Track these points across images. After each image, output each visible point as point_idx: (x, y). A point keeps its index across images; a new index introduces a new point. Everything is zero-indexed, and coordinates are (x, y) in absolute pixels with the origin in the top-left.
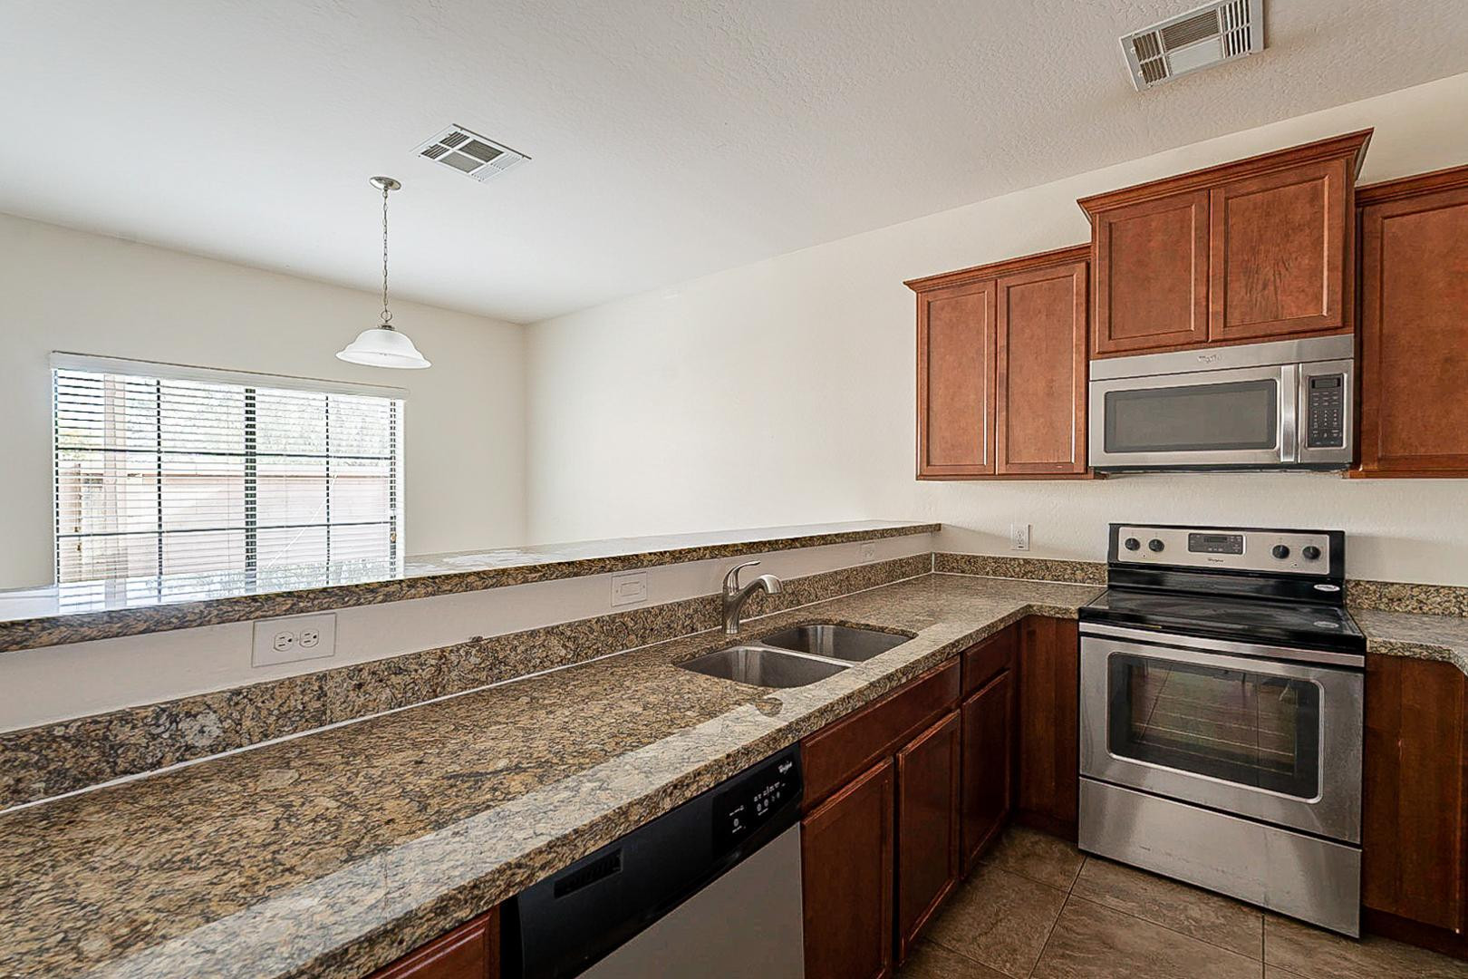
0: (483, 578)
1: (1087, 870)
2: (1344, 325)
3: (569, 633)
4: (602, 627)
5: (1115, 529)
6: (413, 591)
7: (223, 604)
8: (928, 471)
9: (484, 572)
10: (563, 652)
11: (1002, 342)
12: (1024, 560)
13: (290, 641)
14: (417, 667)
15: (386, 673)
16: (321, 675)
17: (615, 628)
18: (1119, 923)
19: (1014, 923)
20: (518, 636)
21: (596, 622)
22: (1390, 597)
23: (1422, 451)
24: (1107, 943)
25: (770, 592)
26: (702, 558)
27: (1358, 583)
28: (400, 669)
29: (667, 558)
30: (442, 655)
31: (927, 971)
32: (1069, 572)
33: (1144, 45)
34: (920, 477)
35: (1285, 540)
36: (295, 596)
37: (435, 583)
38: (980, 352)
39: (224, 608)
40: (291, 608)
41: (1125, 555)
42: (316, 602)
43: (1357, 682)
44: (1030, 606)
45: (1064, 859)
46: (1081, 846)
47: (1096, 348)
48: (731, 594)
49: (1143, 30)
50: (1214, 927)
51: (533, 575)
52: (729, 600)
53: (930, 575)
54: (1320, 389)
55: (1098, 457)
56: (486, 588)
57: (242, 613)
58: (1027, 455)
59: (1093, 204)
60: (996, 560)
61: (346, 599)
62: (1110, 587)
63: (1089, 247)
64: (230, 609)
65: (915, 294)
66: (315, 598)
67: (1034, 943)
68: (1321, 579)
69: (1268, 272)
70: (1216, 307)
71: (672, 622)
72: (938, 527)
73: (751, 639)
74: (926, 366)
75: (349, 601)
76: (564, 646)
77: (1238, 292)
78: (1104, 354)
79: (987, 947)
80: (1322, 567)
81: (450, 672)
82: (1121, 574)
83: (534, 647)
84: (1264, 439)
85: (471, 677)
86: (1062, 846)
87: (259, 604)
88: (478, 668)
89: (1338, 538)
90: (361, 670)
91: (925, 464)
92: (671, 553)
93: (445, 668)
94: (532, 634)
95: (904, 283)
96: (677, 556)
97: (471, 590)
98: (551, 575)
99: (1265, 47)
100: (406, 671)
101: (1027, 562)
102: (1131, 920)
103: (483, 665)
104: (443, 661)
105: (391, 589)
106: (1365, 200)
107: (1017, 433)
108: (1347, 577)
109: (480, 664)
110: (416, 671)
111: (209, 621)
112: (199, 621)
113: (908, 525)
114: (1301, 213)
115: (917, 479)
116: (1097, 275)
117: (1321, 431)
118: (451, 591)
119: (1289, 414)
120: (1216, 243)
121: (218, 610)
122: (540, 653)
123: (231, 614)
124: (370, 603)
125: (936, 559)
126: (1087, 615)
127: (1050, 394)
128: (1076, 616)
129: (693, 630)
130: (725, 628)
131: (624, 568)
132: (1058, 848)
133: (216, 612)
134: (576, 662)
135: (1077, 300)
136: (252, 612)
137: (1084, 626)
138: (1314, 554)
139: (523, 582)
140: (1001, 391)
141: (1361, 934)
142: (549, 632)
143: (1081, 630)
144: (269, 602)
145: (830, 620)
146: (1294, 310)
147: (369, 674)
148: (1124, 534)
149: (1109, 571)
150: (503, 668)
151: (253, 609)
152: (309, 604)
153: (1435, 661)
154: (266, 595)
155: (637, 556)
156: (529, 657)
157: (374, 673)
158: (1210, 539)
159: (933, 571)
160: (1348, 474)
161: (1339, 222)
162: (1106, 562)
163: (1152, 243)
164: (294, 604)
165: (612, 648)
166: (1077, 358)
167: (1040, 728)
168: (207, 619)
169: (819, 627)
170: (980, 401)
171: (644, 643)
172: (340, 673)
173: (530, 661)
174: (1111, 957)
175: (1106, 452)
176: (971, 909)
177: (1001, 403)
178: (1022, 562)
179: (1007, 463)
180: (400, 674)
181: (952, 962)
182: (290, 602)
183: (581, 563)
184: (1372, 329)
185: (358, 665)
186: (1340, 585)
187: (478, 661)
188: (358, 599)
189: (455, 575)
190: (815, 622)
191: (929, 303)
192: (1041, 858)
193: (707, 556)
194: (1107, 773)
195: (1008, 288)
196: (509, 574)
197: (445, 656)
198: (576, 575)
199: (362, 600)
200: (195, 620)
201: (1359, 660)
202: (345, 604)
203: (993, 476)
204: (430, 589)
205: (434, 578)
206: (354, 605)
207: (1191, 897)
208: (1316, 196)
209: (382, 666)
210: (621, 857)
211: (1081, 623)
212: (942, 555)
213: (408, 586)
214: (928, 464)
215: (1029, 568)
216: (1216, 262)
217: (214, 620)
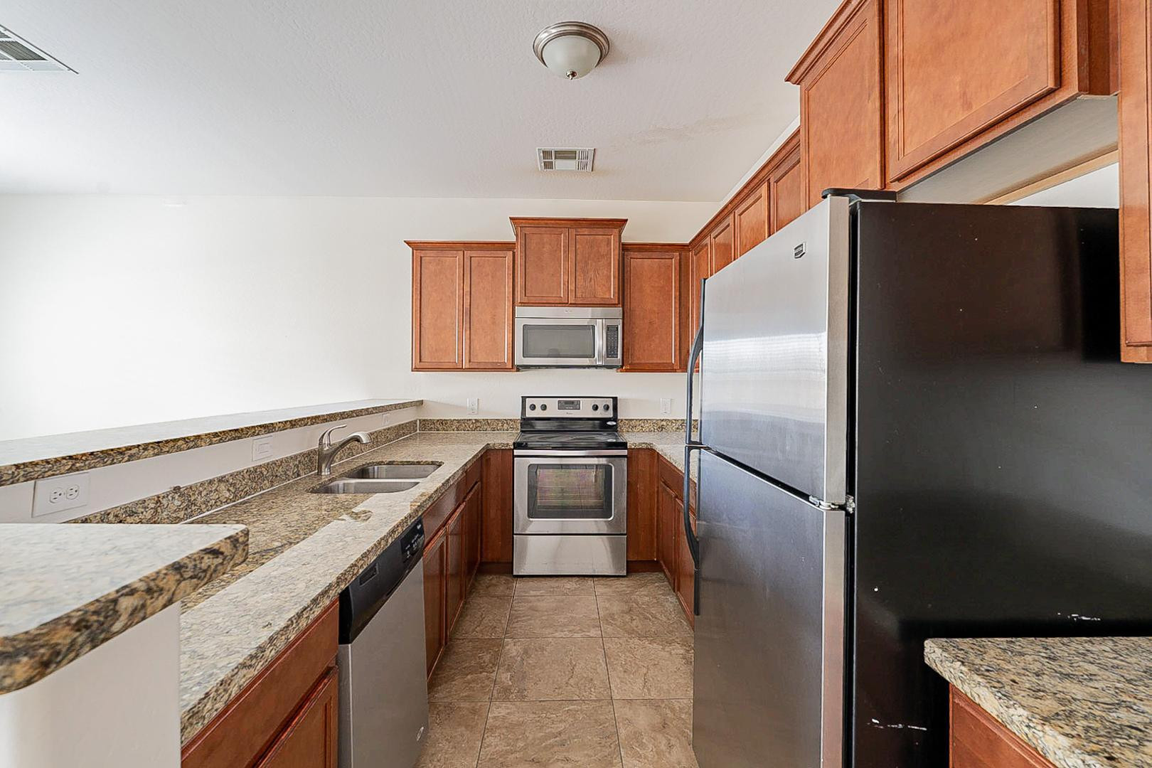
0: (187, 442)
1: (518, 585)
2: (619, 303)
3: (231, 481)
4: (249, 475)
5: (524, 399)
6: (146, 453)
7: (27, 467)
8: (421, 365)
9: (188, 438)
10: (227, 495)
11: (467, 289)
12: (475, 420)
13: (60, 495)
14: (143, 510)
15: (124, 516)
16: (84, 519)
17: (257, 475)
18: (539, 600)
19: (491, 617)
20: (202, 484)
21: (247, 472)
22: (633, 424)
23: (643, 361)
24: (534, 609)
25: (364, 442)
26: (306, 425)
27: (622, 420)
28: (133, 512)
29: (288, 425)
30: (158, 500)
31: (454, 652)
32: (500, 425)
33: (546, 154)
34: (415, 369)
35: (597, 401)
36: (73, 459)
37: (159, 446)
38: (453, 293)
39: (29, 469)
40: (71, 468)
41: (530, 414)
42: (87, 463)
43: (625, 461)
44: (488, 444)
45: (507, 582)
46: (515, 573)
47: (518, 299)
48: (325, 449)
49: (547, 148)
50: (575, 589)
51: (215, 439)
52: (325, 453)
53: (416, 434)
54: (611, 330)
55: (520, 360)
56: (188, 449)
57: (39, 473)
58: (481, 358)
59: (517, 221)
60: (458, 421)
61: (105, 460)
62: (522, 431)
63: (515, 244)
64: (32, 470)
65: (411, 249)
66: (87, 460)
67: (503, 622)
68: (609, 419)
69: (591, 274)
70: (572, 287)
71: (287, 470)
72: (421, 402)
73: (342, 476)
74: (419, 297)
75: (107, 461)
76: (229, 490)
77: (580, 282)
78: (523, 304)
79: (481, 631)
80: (610, 414)
81: (162, 512)
82: (527, 424)
83: (211, 491)
84: (591, 353)
85: (174, 515)
86: (504, 577)
87: (50, 465)
88: (178, 509)
89: (615, 399)
90: (108, 514)
91: (419, 361)
92: (291, 421)
93: (159, 510)
94: (210, 482)
95: (405, 241)
96: (293, 424)
97: (180, 451)
98: (226, 439)
99: (592, 170)
100: (136, 513)
101: (477, 421)
102: (543, 597)
103: (182, 507)
104: (159, 504)
105: (133, 451)
106: (625, 248)
107: (475, 344)
108: (619, 418)
109: (180, 506)
110: (142, 513)
111: (18, 480)
112: (11, 480)
113: (407, 401)
114: (603, 250)
115: (412, 371)
116: (519, 261)
117: (611, 351)
118: (168, 452)
119: (600, 343)
120: (572, 255)
121: (25, 471)
122: (214, 496)
123: (32, 474)
124: (120, 462)
125: (420, 423)
126: (518, 446)
127: (494, 323)
128: (512, 447)
129: (299, 475)
130: (320, 471)
131: (265, 432)
132: (503, 578)
133: (22, 473)
134: (234, 501)
135: (508, 272)
136: (46, 472)
137: (517, 452)
138: (607, 408)
139: (210, 444)
140: (466, 318)
141: (627, 572)
142: (221, 480)
143: (515, 454)
144: (58, 464)
145: (382, 462)
146: (601, 294)
147: (114, 516)
148: (529, 402)
149: (521, 423)
150: (193, 508)
151: (47, 470)
152: (83, 465)
153: (649, 449)
154: (56, 459)
155: (272, 424)
156: (208, 500)
157: (117, 516)
158: (566, 402)
159: (418, 431)
160: (619, 371)
161: (617, 257)
162: (520, 418)
163: (545, 249)
164: (73, 465)
165: (255, 490)
166: (508, 304)
167: (493, 513)
168: (17, 478)
169: (376, 467)
170: (454, 323)
171: (272, 486)
172: (96, 517)
173: (209, 502)
174: (538, 614)
175: (524, 357)
176: (468, 618)
177: (466, 325)
178: (474, 421)
179: (470, 361)
180: (132, 516)
181: (466, 643)
182: (70, 463)
183: (242, 429)
184: (627, 306)
185: (107, 510)
186: (616, 421)
187: (180, 503)
188: (113, 460)
189: (171, 440)
190: (373, 464)
191: (421, 257)
192: (495, 585)
193: (309, 423)
194: (528, 529)
195: (471, 257)
196: (202, 439)
197: (159, 501)
198: (239, 438)
199: (115, 461)
200: (8, 480)
201: (625, 452)
202: (105, 464)
203: (462, 369)
204: (156, 451)
205: (158, 442)
206: (111, 464)
207: (566, 580)
208: (609, 243)
209: (122, 511)
210: (377, 567)
211: (515, 451)
212: (424, 420)
213: (143, 449)
214: (420, 361)
215: (479, 424)
216: (572, 264)
217: (22, 479)
